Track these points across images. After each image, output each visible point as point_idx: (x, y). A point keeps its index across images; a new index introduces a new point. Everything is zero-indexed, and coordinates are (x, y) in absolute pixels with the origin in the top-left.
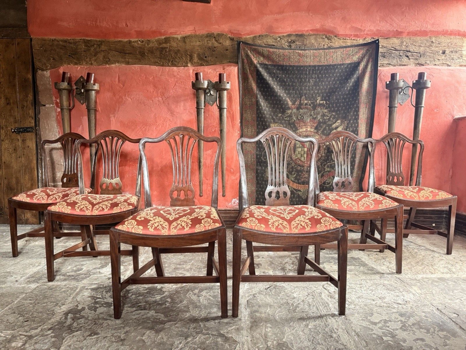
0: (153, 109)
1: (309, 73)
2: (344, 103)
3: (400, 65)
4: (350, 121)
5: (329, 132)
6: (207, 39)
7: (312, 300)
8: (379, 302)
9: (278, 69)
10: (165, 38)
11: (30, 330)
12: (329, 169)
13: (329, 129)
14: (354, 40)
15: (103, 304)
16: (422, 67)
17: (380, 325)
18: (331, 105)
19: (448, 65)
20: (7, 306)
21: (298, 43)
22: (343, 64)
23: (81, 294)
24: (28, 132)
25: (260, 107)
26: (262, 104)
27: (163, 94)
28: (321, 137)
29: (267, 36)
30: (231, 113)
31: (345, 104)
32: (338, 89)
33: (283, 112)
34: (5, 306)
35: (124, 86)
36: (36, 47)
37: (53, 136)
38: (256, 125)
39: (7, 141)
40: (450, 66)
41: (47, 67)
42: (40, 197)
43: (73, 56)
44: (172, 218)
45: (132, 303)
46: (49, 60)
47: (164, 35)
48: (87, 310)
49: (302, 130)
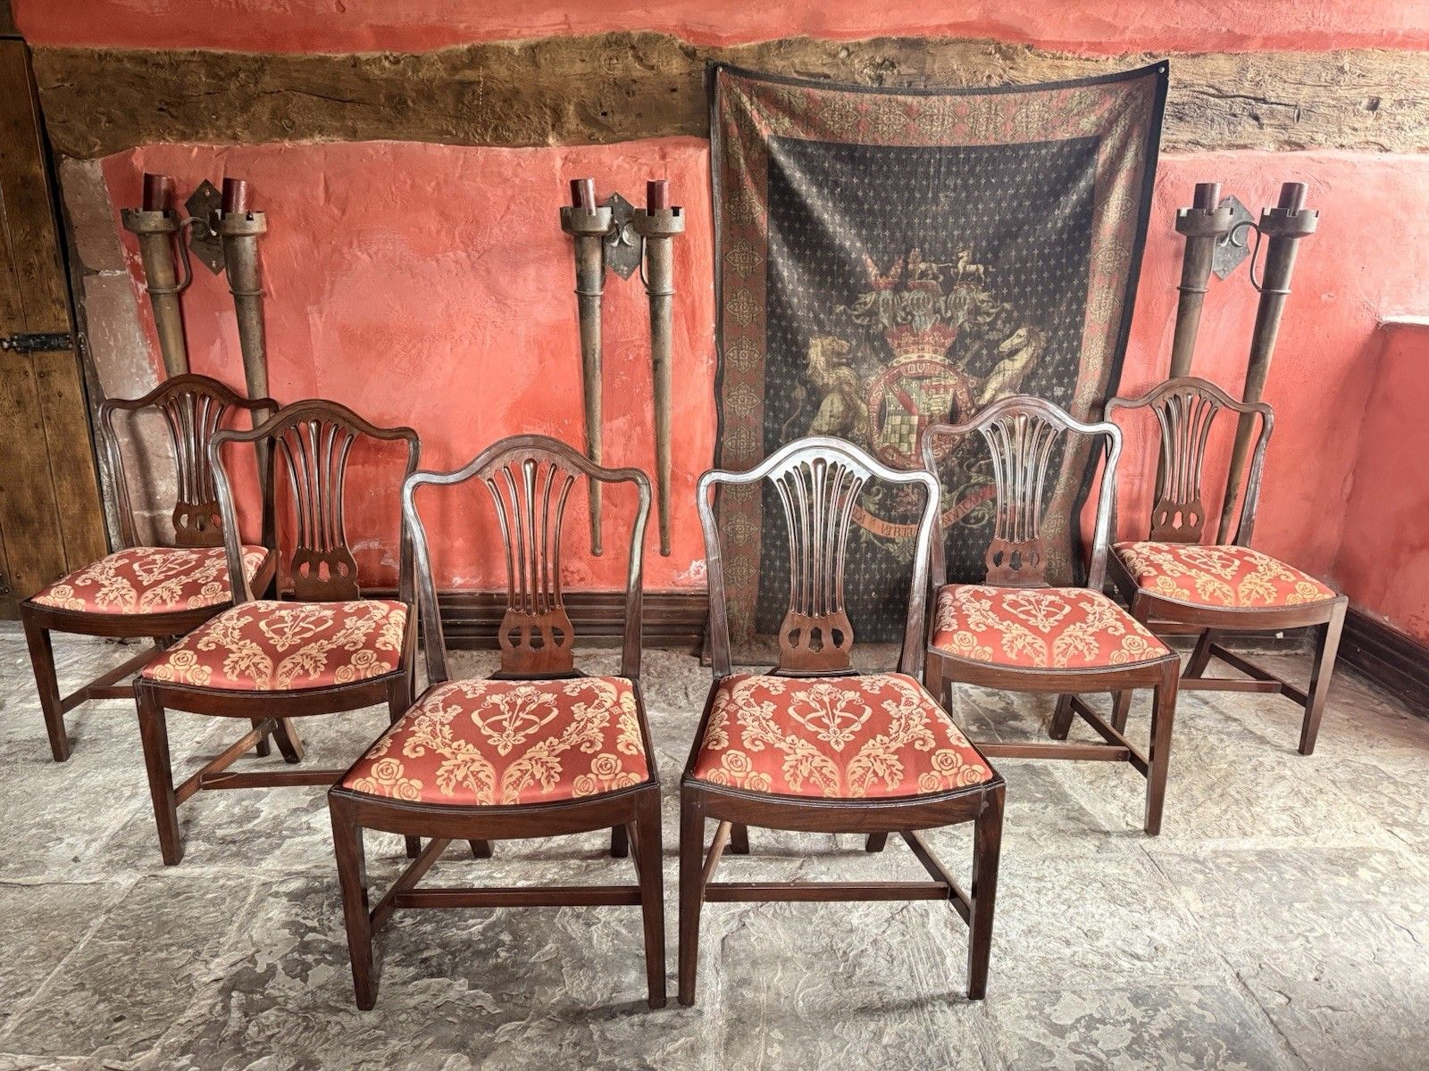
0: (440, 288)
1: (938, 172)
2: (1042, 272)
3: (1230, 146)
4: (1055, 331)
5: (990, 364)
6: (609, 53)
7: (899, 938)
8: (1082, 948)
9: (838, 158)
10: (469, 50)
11: (131, 1053)
12: (981, 479)
13: (990, 355)
14: (1087, 60)
15: (324, 952)
16: (1300, 153)
17: (1073, 1037)
18: (999, 279)
19: (1383, 149)
20: (60, 960)
21: (904, 70)
22: (1046, 144)
23: (262, 915)
24: (52, 349)
25: (780, 286)
26: (786, 274)
27: (469, 241)
28: (965, 382)
29: (803, 43)
30: (688, 301)
31: (1046, 275)
32: (1026, 228)
33: (851, 300)
34: (52, 961)
35: (344, 212)
36: (49, 81)
37: (134, 370)
38: (764, 342)
40: (1387, 151)
41: (90, 148)
42: (115, 593)
43: (173, 111)
44: (505, 746)
45: (404, 948)
46: (95, 122)
47: (465, 39)
48: (281, 978)
49: (907, 358)
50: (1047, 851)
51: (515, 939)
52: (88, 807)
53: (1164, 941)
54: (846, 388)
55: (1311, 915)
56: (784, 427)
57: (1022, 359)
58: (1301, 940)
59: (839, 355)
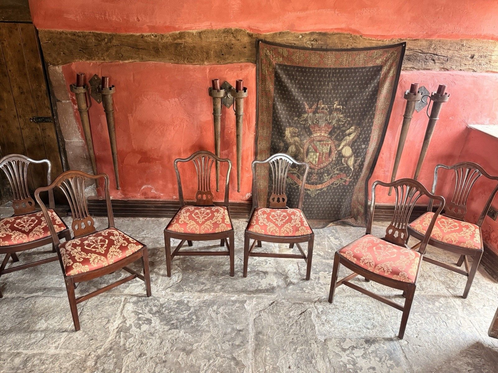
0: (170, 110)
1: (329, 76)
3: (424, 69)
4: (364, 128)
6: (224, 35)
7: (303, 321)
8: (353, 325)
9: (297, 71)
10: (179, 33)
11: (97, 350)
13: (343, 135)
14: (380, 40)
15: (144, 321)
16: (447, 72)
17: (348, 352)
18: (347, 111)
19: (474, 71)
21: (320, 42)
22: (365, 68)
23: (126, 308)
25: (277, 111)
26: (279, 107)
27: (179, 95)
28: (334, 143)
29: (288, 33)
30: (248, 115)
31: (362, 109)
32: (357, 94)
33: (299, 116)
35: (139, 85)
36: (44, 41)
38: (271, 128)
39: (27, 130)
40: (475, 72)
41: (58, 62)
43: (84, 51)
45: (166, 320)
46: (59, 54)
47: (178, 29)
48: (134, 328)
49: (316, 135)
50: (347, 294)
51: (197, 318)
53: (377, 324)
54: (297, 144)
55: (419, 317)
57: (352, 136)
58: (415, 325)
59: (295, 133)
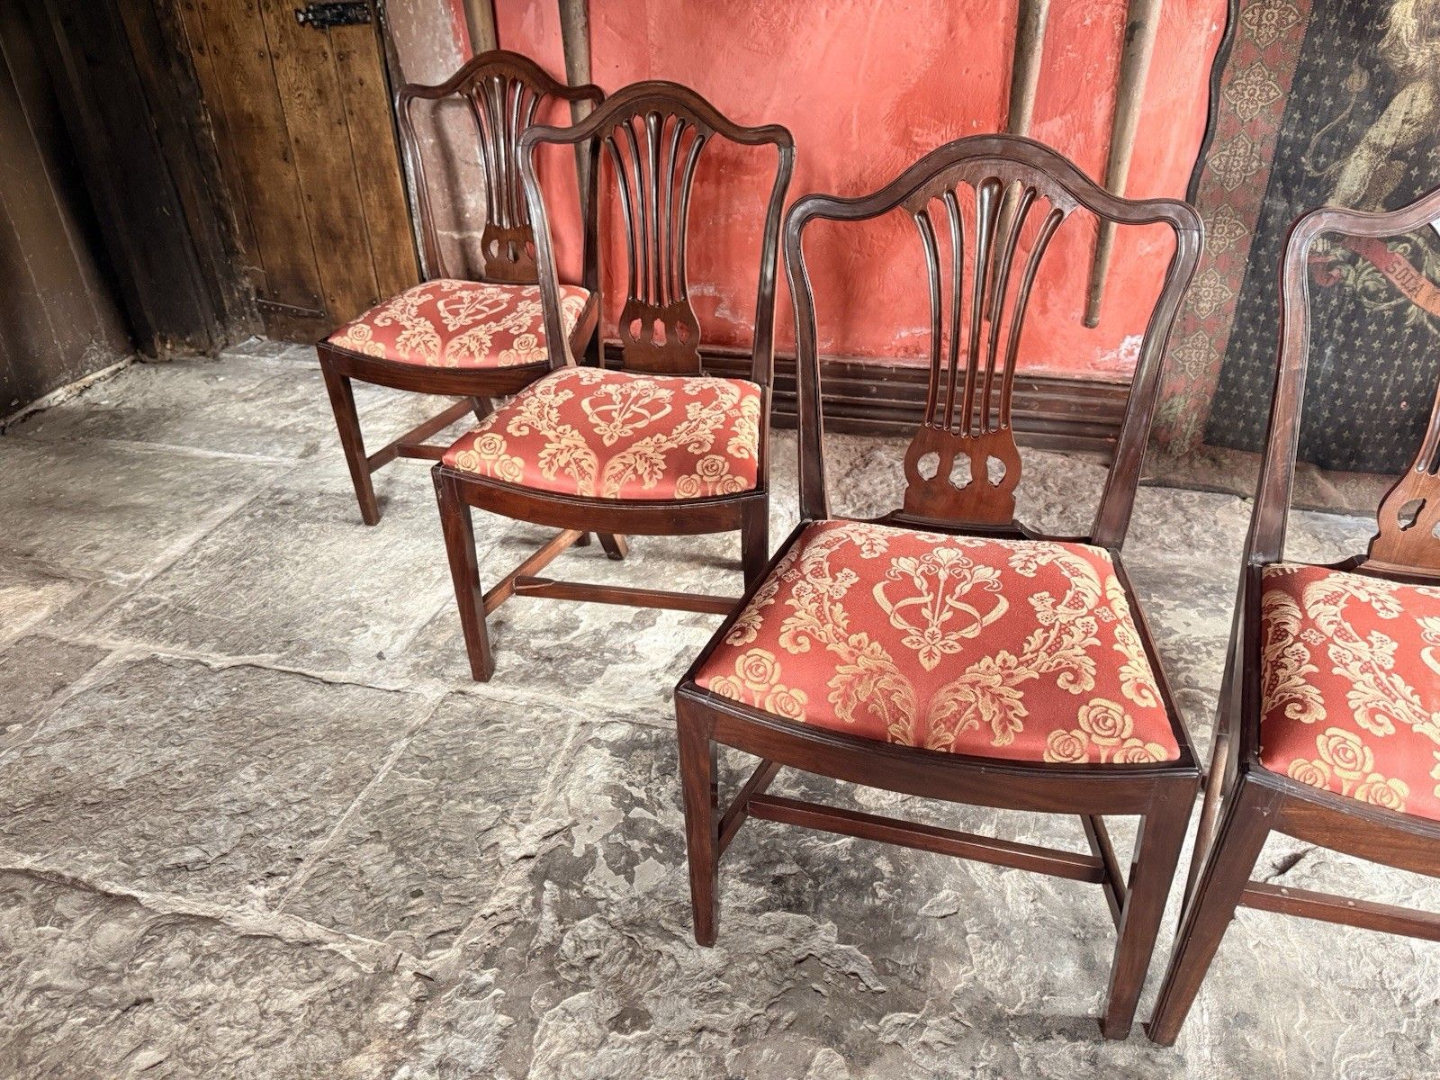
11: (428, 949)
15: (653, 840)
20: (357, 794)
23: (580, 769)
24: (350, 22)
34: (348, 794)
37: (437, 49)
39: (290, 60)
42: (418, 339)
44: (930, 655)
45: (751, 854)
48: (602, 870)
51: (896, 871)
52: (396, 587)
56: (1315, 138)
